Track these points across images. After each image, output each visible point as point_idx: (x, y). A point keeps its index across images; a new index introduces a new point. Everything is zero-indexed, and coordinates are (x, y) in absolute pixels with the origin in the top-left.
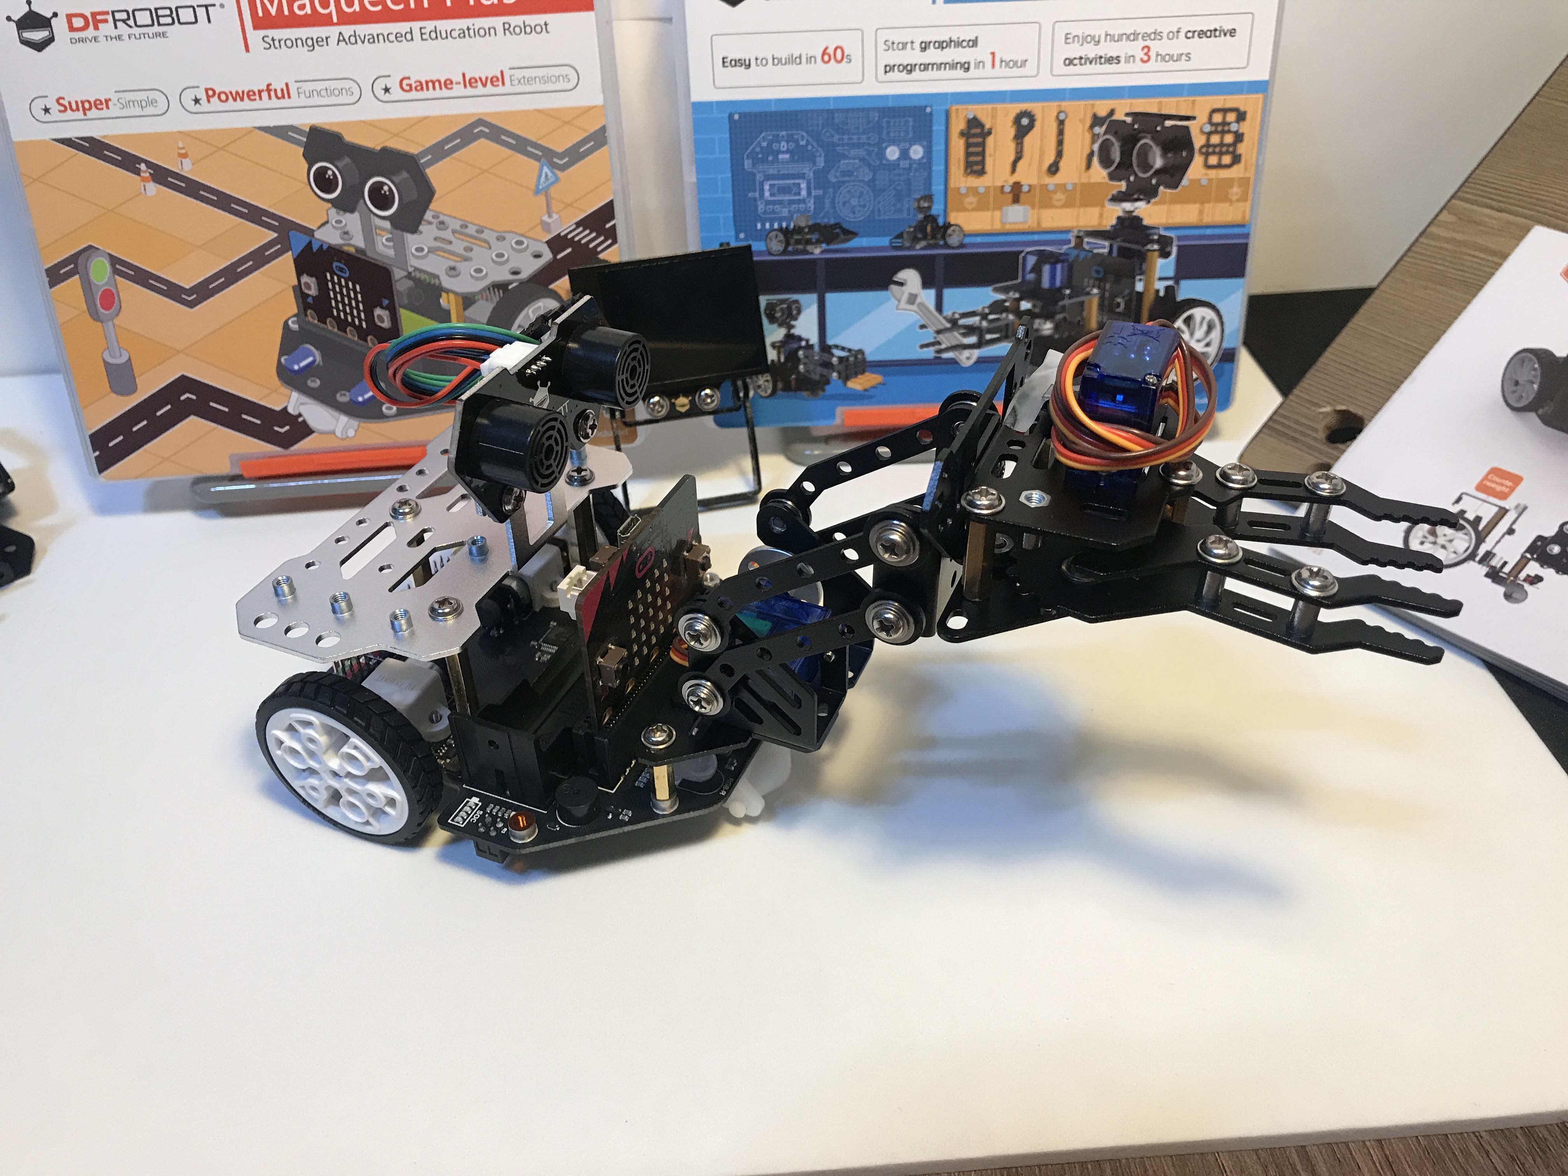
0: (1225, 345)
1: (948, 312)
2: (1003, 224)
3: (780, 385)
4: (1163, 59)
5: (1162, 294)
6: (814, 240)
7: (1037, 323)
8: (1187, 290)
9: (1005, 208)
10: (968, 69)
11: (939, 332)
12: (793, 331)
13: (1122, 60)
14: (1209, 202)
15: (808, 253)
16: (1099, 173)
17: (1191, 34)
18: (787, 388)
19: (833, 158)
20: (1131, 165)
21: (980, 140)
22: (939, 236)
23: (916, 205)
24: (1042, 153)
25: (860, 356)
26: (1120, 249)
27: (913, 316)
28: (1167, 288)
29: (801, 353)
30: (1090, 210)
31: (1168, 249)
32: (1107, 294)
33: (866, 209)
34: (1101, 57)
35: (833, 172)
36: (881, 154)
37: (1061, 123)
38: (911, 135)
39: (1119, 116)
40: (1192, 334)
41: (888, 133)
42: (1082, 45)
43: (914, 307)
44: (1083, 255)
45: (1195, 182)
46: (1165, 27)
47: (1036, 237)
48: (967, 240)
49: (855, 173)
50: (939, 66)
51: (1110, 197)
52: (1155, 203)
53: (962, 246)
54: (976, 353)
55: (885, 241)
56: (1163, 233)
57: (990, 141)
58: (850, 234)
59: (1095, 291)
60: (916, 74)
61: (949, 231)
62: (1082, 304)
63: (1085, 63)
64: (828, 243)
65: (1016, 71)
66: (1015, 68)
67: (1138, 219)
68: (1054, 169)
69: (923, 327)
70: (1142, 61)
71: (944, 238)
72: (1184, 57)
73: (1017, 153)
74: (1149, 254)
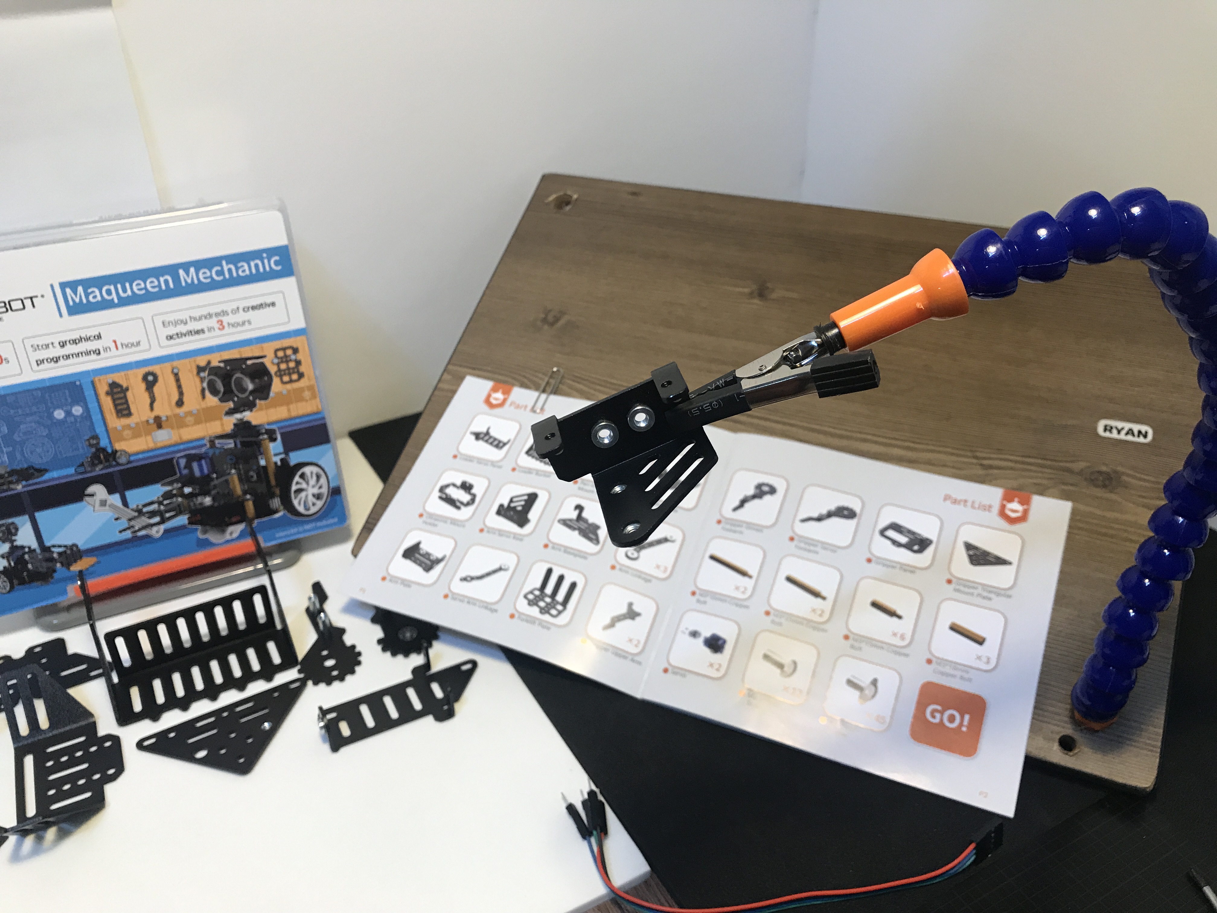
0: (331, 485)
1: (133, 505)
2: (154, 442)
3: (15, 582)
4: (233, 326)
5: (279, 463)
6: (14, 481)
7: (200, 499)
8: (295, 458)
9: (153, 434)
10: (99, 353)
11: (130, 520)
12: (15, 544)
13: (206, 330)
14: (292, 403)
15: (13, 489)
16: (212, 400)
17: (246, 309)
18: (22, 582)
19: (13, 427)
20: (232, 391)
21: (122, 395)
22: (111, 459)
23: (87, 443)
24: (169, 395)
25: (75, 549)
26: (242, 443)
27: (107, 514)
28: (282, 460)
29: (26, 557)
30: (213, 423)
31: (274, 436)
32: (242, 472)
33: (50, 452)
34: (191, 332)
35: (16, 435)
36: (50, 416)
37: (176, 375)
38: (69, 400)
39: (215, 363)
40: (308, 483)
41: (52, 403)
42: (176, 326)
43: (107, 507)
44: (217, 452)
45: (279, 394)
46: (228, 307)
47: (182, 447)
48: (132, 458)
49: (34, 432)
50: (78, 355)
51: (224, 412)
52: (256, 411)
53: (129, 462)
54: (162, 528)
55: (71, 471)
56: (267, 427)
57: (129, 395)
58: (42, 471)
59: (233, 471)
60: (62, 362)
61: (118, 454)
62: (227, 481)
63: (182, 336)
64: (27, 481)
65: (134, 349)
66: (133, 347)
67: (248, 423)
68: (180, 403)
69: (117, 519)
70: (219, 329)
71: (115, 459)
72: (246, 323)
73: (150, 398)
74: (263, 442)
